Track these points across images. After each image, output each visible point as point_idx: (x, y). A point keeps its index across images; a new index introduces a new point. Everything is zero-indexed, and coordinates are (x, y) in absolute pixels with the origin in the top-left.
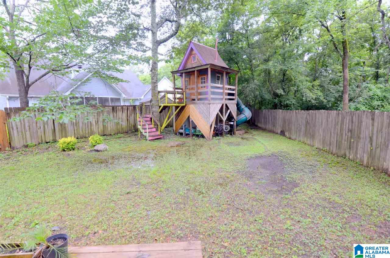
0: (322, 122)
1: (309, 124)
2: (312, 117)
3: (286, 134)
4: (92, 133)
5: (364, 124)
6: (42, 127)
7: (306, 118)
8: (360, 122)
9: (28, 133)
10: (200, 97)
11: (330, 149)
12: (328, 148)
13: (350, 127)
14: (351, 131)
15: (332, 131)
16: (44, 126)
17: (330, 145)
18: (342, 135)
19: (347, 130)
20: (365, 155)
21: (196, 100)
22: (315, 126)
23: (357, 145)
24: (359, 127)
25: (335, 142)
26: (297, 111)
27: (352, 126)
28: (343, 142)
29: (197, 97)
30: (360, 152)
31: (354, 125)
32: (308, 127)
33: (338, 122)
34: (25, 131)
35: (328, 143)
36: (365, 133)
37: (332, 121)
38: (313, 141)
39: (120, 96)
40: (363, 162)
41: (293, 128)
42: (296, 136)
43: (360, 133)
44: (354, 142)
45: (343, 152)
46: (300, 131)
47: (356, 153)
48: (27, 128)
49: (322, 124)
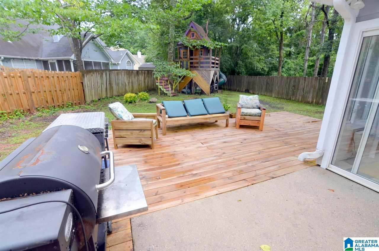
0: (278, 82)
1: (269, 84)
2: (271, 80)
3: (250, 91)
4: (126, 92)
5: (301, 82)
6: (100, 86)
7: (267, 80)
8: (299, 82)
9: (93, 91)
10: (201, 65)
11: (282, 97)
12: (281, 96)
13: (294, 84)
14: (294, 87)
15: (284, 87)
16: (101, 86)
17: (282, 94)
18: (289, 88)
19: (292, 86)
20: (300, 97)
21: (199, 67)
22: (273, 85)
23: (297, 93)
24: (299, 84)
25: (285, 93)
26: (260, 76)
27: (295, 84)
28: (290, 92)
29: (200, 65)
30: (298, 96)
31: (296, 83)
32: (268, 86)
33: (287, 82)
34: (92, 89)
35: (281, 93)
36: (301, 86)
37: (284, 82)
38: (271, 93)
39: (109, 61)
40: (299, 100)
41: (256, 87)
42: (259, 92)
43: (299, 87)
44: (295, 92)
45: (289, 97)
46: (262, 88)
47: (296, 97)
48: (93, 87)
49: (277, 83)
